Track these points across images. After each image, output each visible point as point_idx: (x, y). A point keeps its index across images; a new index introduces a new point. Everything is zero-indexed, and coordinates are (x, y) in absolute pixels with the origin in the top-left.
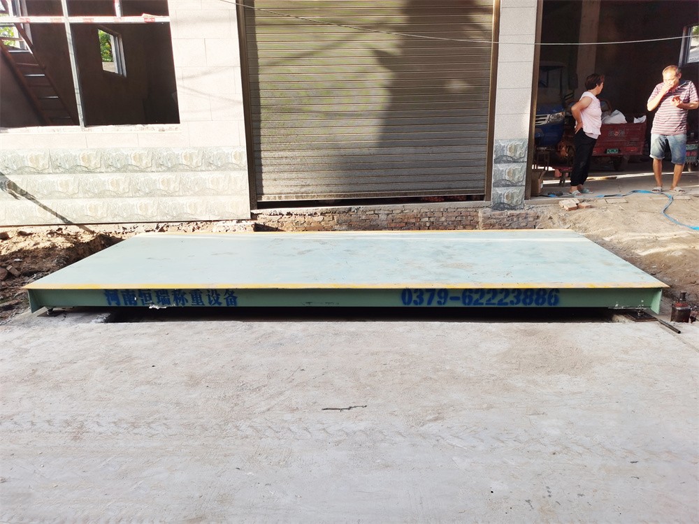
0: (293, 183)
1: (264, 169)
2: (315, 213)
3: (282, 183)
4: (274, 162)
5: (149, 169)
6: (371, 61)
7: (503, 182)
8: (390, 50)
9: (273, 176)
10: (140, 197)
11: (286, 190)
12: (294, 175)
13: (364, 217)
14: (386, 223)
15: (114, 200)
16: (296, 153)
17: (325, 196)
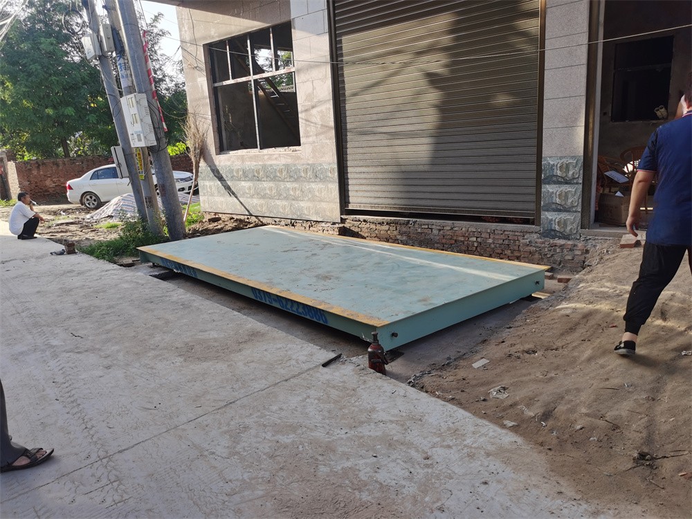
1: (350, 182)
2: (383, 223)
3: (361, 194)
4: (356, 176)
5: (286, 180)
7: (554, 206)
8: (440, 71)
9: (357, 188)
10: (282, 199)
11: (364, 200)
13: (419, 230)
14: (438, 238)
15: (270, 201)
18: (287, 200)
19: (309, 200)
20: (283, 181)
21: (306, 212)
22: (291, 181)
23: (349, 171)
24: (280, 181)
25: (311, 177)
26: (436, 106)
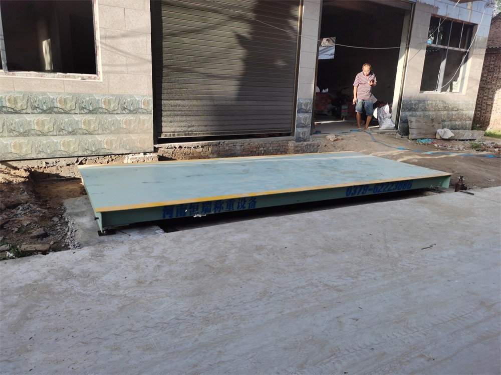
0: (183, 124)
2: (198, 146)
3: (176, 124)
4: (171, 108)
5: (73, 112)
6: (234, 41)
7: (301, 125)
8: (246, 35)
9: (170, 119)
10: (63, 135)
12: (184, 118)
13: (227, 148)
14: (240, 152)
15: (39, 138)
17: (204, 134)
18: (74, 135)
19: (111, 132)
20: (68, 113)
21: (106, 146)
22: (82, 114)
23: (163, 103)
24: (61, 113)
25: (117, 109)
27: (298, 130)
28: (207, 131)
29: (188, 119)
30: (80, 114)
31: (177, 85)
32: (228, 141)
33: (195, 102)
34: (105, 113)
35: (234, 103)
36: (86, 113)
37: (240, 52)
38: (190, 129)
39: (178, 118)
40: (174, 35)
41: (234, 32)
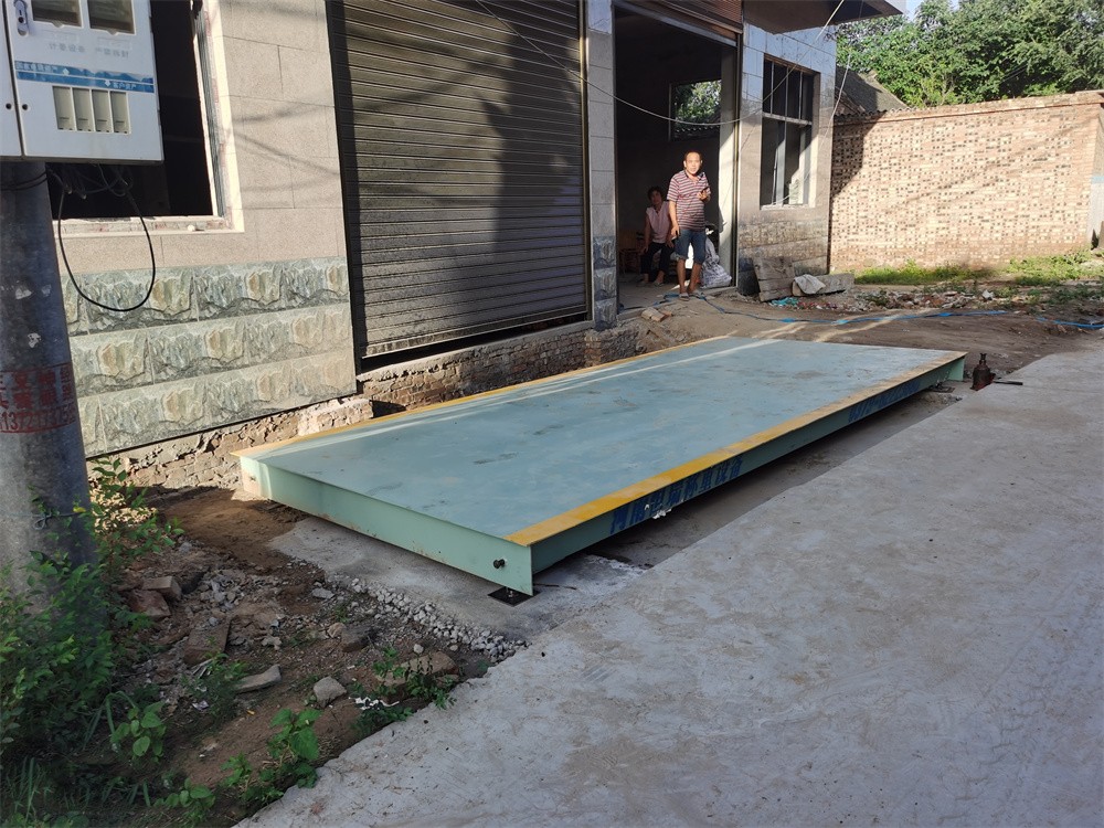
0: (405, 318)
1: (367, 298)
2: (437, 367)
3: (391, 320)
4: (381, 283)
5: (185, 316)
7: (601, 294)
8: (500, 104)
9: (381, 309)
10: (168, 380)
11: (398, 332)
12: (405, 305)
13: (487, 363)
14: (508, 367)
15: (112, 396)
16: (407, 267)
18: (191, 376)
19: (271, 358)
20: (175, 322)
21: (261, 396)
22: (207, 318)
23: (364, 274)
24: (159, 323)
25: (278, 297)
26: (497, 158)
27: (597, 306)
28: (449, 328)
29: (413, 304)
30: (201, 319)
31: (389, 228)
32: (487, 345)
33: (423, 265)
34: (255, 311)
35: (490, 258)
36: (215, 317)
37: (492, 143)
38: (418, 328)
39: (396, 306)
40: (374, 108)
41: (479, 97)
